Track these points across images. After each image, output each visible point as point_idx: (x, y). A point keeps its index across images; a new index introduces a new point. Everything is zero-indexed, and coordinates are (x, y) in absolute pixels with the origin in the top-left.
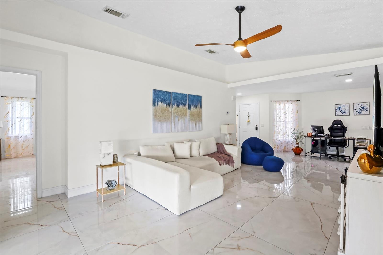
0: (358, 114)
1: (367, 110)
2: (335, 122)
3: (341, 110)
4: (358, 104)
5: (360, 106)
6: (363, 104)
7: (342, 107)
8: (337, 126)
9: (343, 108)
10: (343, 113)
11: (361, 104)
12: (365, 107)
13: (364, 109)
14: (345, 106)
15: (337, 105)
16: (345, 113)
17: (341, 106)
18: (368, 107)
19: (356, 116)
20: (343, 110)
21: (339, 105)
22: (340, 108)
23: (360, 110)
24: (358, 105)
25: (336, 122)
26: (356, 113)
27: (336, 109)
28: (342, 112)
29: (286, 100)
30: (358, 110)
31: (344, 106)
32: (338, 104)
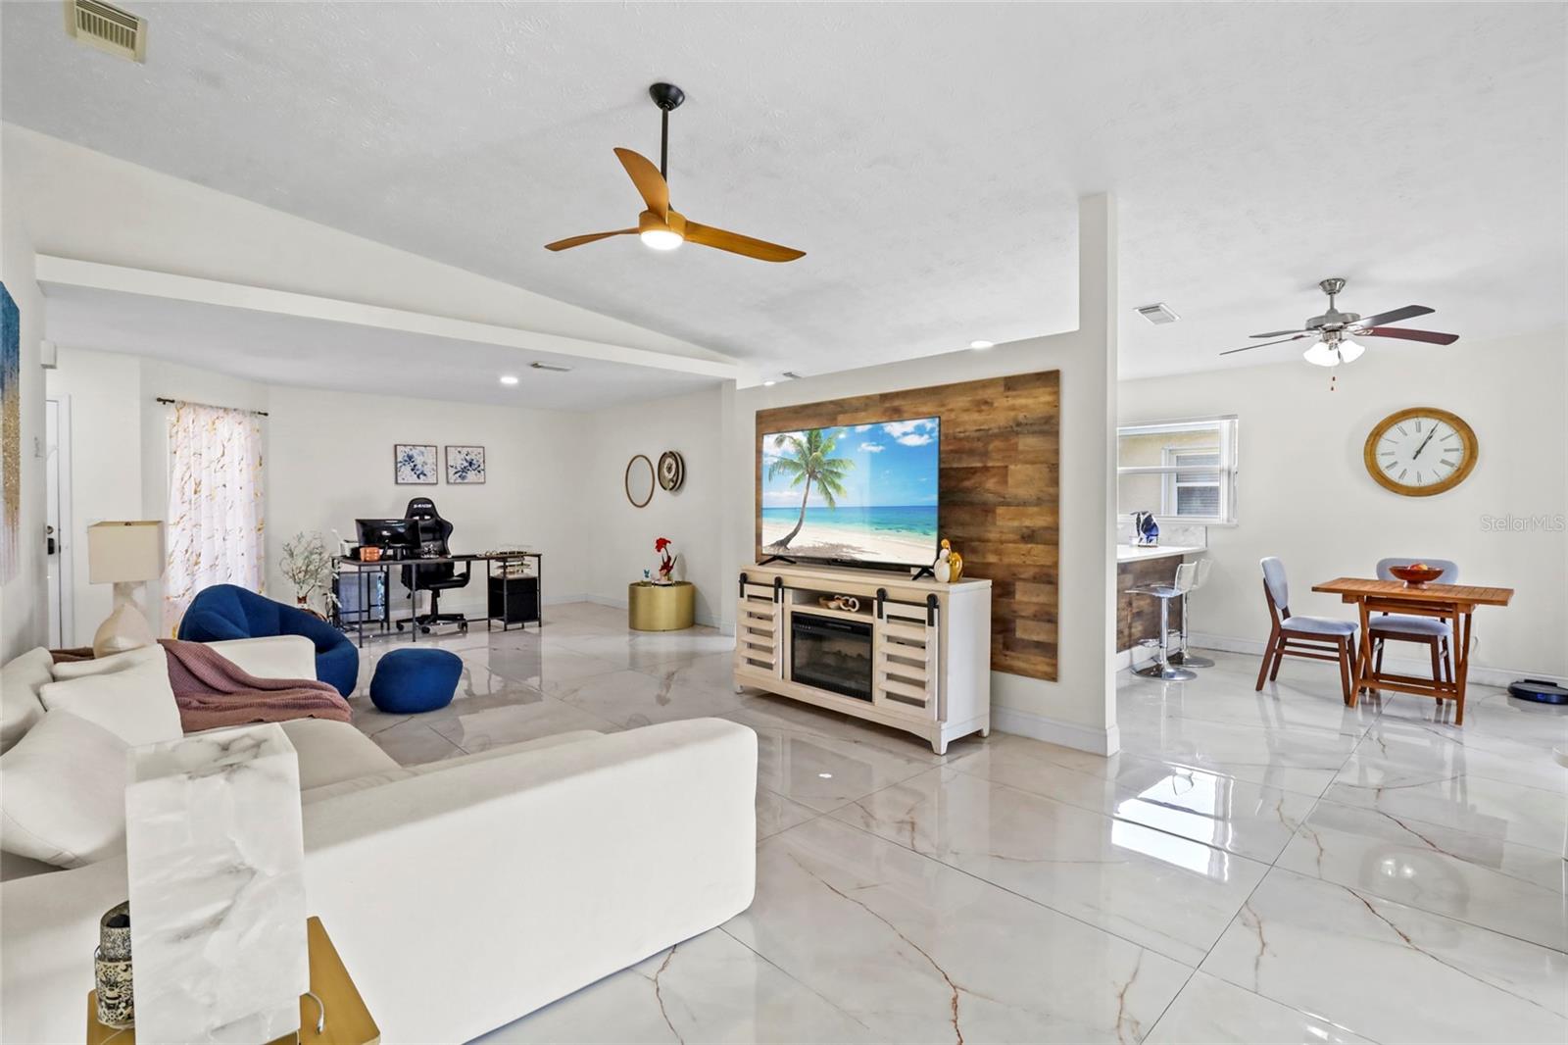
0: (459, 480)
1: (479, 469)
2: (415, 506)
3: (415, 466)
4: (459, 449)
5: (463, 456)
6: (470, 450)
7: (415, 455)
8: (422, 519)
9: (419, 460)
10: (418, 477)
11: (464, 451)
12: (474, 462)
13: (474, 467)
14: (426, 455)
15: (402, 448)
16: (425, 475)
17: (414, 453)
18: (481, 461)
19: (456, 487)
20: (419, 466)
21: (407, 449)
22: (410, 458)
23: (464, 470)
24: (459, 452)
25: (420, 506)
26: (454, 478)
27: (399, 460)
28: (418, 473)
29: (219, 405)
30: (459, 469)
31: (423, 453)
32: (405, 446)
